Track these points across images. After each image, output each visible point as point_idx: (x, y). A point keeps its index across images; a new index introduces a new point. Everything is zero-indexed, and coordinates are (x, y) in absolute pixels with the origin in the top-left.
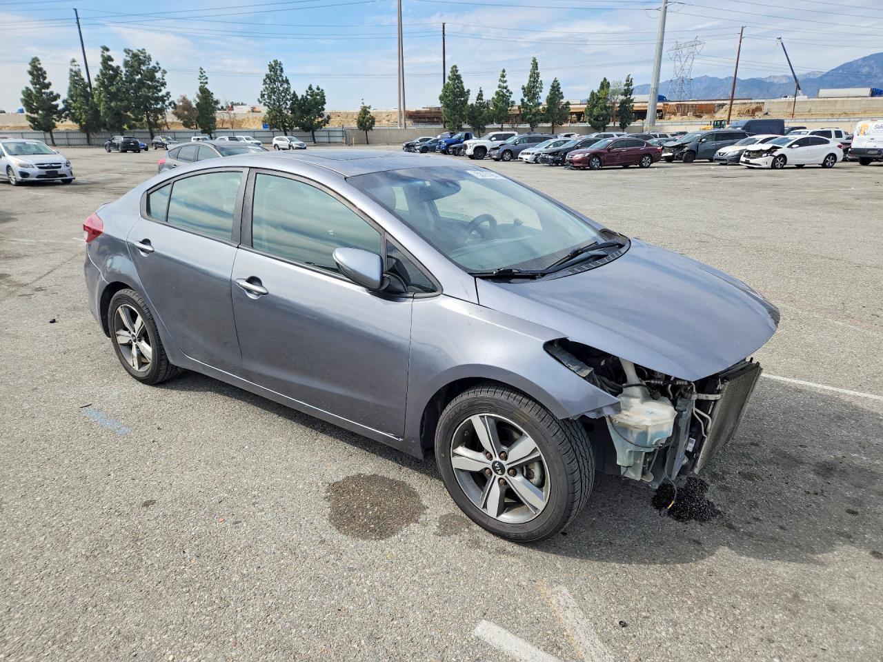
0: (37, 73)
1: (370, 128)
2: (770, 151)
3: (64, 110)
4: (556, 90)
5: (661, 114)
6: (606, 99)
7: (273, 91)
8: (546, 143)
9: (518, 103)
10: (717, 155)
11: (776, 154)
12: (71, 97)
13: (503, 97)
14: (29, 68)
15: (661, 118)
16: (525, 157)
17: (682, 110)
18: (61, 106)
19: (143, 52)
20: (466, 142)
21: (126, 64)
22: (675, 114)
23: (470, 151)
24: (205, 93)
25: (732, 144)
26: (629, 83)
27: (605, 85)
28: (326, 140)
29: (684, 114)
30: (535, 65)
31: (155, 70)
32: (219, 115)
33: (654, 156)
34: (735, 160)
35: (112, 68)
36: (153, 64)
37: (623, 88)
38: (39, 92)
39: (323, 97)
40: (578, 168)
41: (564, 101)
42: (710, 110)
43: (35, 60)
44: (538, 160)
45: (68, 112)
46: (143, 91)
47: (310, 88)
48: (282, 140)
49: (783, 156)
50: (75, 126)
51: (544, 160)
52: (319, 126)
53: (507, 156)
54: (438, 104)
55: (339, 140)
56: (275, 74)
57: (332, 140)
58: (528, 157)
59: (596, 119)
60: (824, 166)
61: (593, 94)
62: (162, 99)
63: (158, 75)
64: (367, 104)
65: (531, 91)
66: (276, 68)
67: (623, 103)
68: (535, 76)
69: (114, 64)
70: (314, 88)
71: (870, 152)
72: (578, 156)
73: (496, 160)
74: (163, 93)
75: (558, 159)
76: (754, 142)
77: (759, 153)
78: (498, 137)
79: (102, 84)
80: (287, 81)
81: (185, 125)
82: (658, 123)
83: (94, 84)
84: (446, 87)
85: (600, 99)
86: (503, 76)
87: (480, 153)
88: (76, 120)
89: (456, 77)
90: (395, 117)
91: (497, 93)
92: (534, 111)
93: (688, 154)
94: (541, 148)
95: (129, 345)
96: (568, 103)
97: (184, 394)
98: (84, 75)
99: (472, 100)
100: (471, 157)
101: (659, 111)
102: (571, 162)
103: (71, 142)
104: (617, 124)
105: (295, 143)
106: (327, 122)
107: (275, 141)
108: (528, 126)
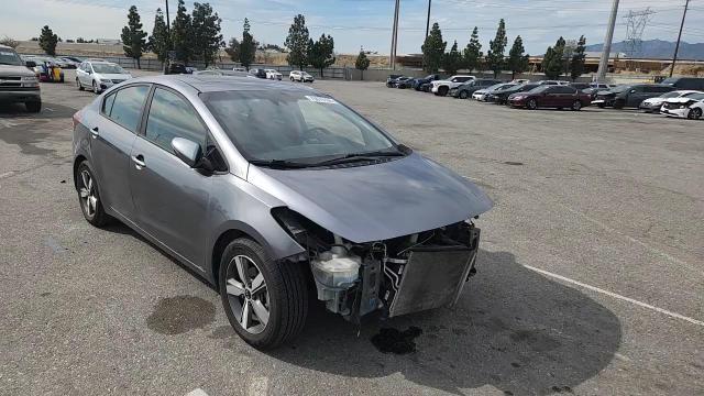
0: (134, 17)
1: (365, 68)
2: (687, 104)
3: (149, 44)
4: (518, 44)
5: (611, 68)
6: (560, 53)
7: (296, 37)
8: (496, 86)
9: (486, 54)
10: (643, 105)
11: (692, 107)
12: (154, 34)
13: (473, 48)
14: (129, 13)
15: (612, 71)
16: (477, 96)
17: (631, 66)
18: (147, 41)
19: (207, 5)
20: (433, 82)
21: (194, 13)
22: (624, 69)
23: (435, 89)
24: (247, 36)
25: (657, 96)
26: (582, 41)
27: (561, 42)
28: (330, 75)
29: (632, 69)
30: (502, 24)
31: (214, 18)
32: (258, 54)
33: (585, 102)
34: (657, 110)
35: (185, 16)
36: (213, 14)
37: (576, 46)
38: (133, 30)
39: (332, 43)
40: (517, 108)
41: (524, 54)
42: (658, 67)
43: (133, 8)
44: (487, 99)
45: (151, 46)
46: (204, 34)
47: (323, 36)
48: (296, 74)
49: (699, 109)
50: (155, 56)
51: (492, 100)
52: (328, 64)
53: (464, 95)
54: (420, 52)
55: (341, 76)
56: (299, 25)
57: (336, 75)
58: (480, 96)
59: (551, 70)
61: (549, 49)
62: (217, 40)
63: (216, 22)
64: (365, 50)
65: (498, 44)
66: (299, 20)
67: (575, 58)
68: (501, 33)
69: (186, 13)
70: (326, 36)
72: (518, 98)
73: (456, 97)
74: (218, 35)
75: (502, 99)
76: (677, 95)
77: (677, 105)
78: (459, 80)
79: (177, 27)
80: (307, 31)
81: (233, 59)
82: (608, 75)
83: (171, 26)
84: (428, 39)
85: (555, 54)
86: (475, 32)
87: (443, 91)
88: (156, 52)
89: (437, 31)
90: (388, 61)
91: (469, 46)
92: (498, 61)
93: (617, 102)
94: (491, 90)
95: (86, 198)
96: (528, 56)
97: (113, 234)
98: (165, 20)
99: (448, 50)
100: (436, 94)
101: (610, 66)
102: (512, 102)
103: (151, 67)
104: (569, 75)
105: (307, 76)
106: (333, 62)
107: (292, 75)
108: (492, 72)
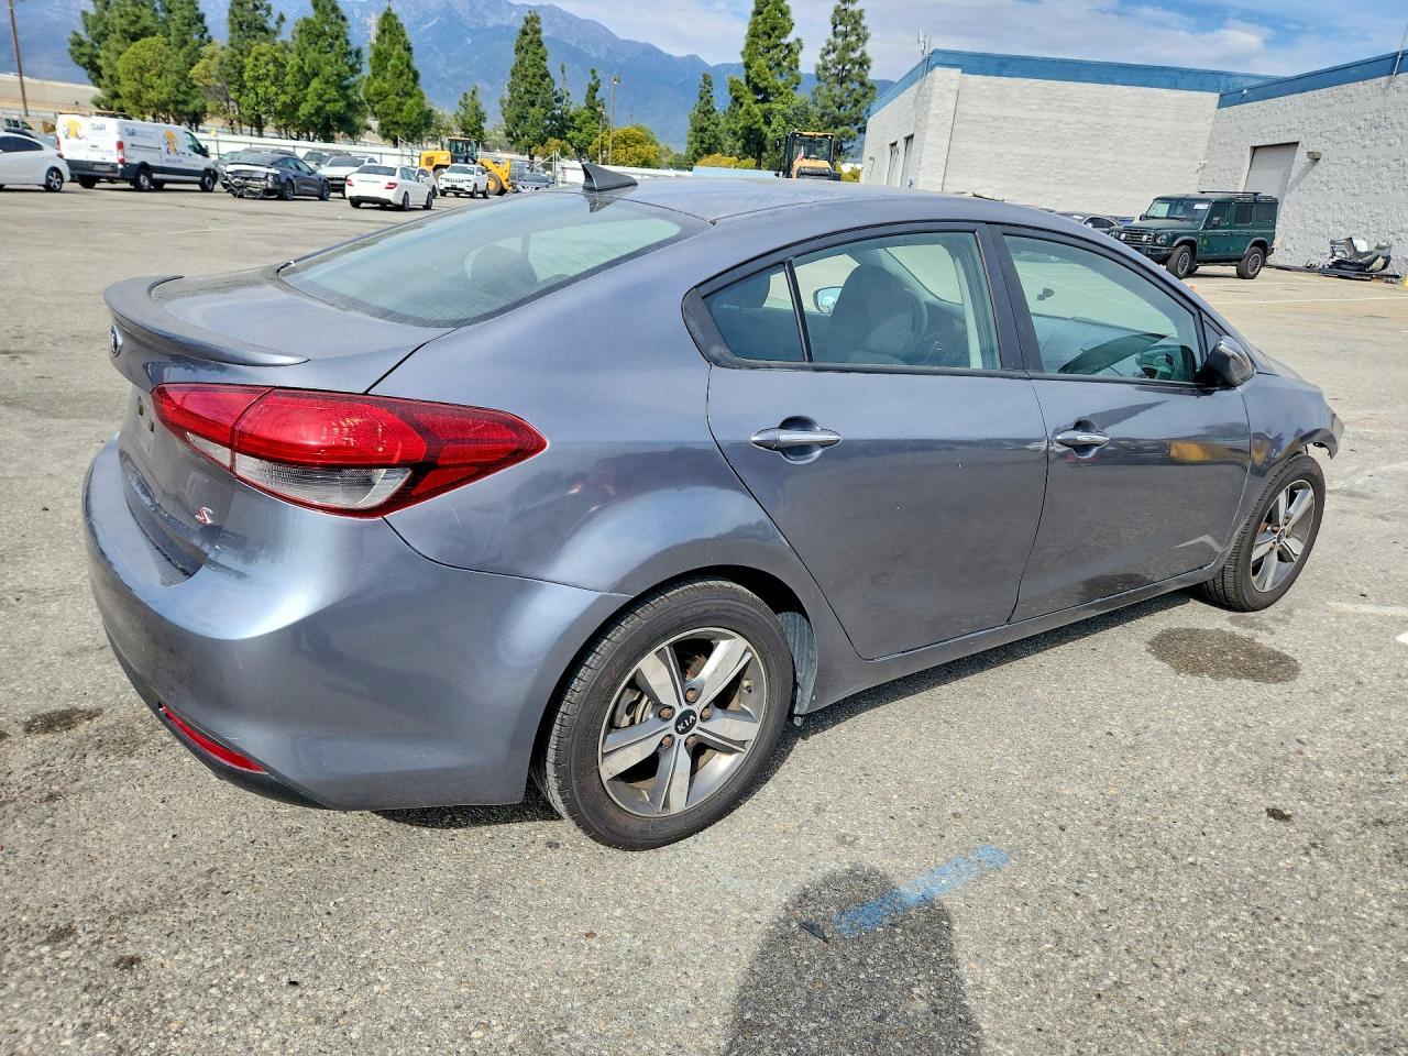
60: (48, 188)
71: (97, 168)
